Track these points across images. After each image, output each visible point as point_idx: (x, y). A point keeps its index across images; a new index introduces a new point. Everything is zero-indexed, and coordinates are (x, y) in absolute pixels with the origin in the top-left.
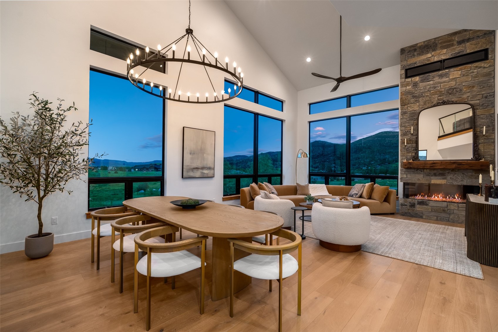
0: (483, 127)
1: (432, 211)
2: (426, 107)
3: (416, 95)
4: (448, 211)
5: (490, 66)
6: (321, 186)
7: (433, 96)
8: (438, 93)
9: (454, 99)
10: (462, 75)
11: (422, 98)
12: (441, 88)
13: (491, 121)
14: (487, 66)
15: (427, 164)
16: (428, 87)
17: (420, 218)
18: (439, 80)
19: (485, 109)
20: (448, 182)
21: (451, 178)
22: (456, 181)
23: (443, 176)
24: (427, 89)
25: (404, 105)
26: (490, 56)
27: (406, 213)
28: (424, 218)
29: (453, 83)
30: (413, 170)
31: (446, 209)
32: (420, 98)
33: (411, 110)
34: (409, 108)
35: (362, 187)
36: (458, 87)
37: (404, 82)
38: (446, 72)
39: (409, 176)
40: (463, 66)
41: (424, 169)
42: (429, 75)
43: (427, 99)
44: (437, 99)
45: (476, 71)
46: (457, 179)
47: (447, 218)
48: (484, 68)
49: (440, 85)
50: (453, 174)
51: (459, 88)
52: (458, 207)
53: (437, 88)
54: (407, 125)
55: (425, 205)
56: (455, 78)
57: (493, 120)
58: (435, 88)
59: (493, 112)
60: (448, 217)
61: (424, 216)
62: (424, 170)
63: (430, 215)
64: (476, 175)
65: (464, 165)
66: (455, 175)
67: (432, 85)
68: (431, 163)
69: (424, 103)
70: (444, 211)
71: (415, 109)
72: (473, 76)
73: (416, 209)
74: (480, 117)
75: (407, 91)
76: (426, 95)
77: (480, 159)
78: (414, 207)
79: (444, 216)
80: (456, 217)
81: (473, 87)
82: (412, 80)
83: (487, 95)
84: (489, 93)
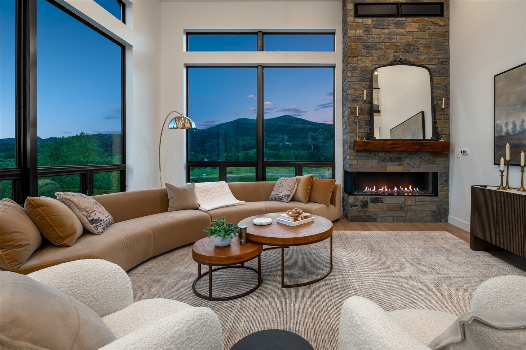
0: (442, 100)
1: (388, 210)
2: (380, 64)
3: (368, 45)
4: (405, 208)
5: (445, 25)
7: (389, 51)
8: (394, 47)
9: (411, 59)
10: (419, 29)
11: (375, 50)
12: (397, 42)
13: (447, 93)
14: (443, 25)
15: (386, 144)
16: (383, 36)
17: (374, 222)
18: (395, 30)
19: (441, 78)
20: (405, 169)
21: (408, 164)
22: (413, 167)
23: (399, 161)
24: (382, 38)
25: (353, 57)
26: (445, 13)
27: (356, 217)
28: (378, 220)
29: (410, 38)
30: (365, 154)
31: (403, 205)
32: (373, 49)
33: (362, 65)
34: (360, 62)
35: (295, 183)
36: (415, 43)
37: (353, 22)
38: (403, 20)
39: (360, 163)
40: (419, 18)
41: (378, 152)
42: (384, 20)
43: (381, 53)
44: (393, 56)
45: (432, 27)
46: (415, 165)
47: (404, 218)
48: (440, 26)
49: (396, 36)
50: (410, 158)
51: (416, 45)
52: (416, 201)
53: (393, 40)
54: (357, 86)
55: (380, 203)
56: (411, 31)
57: (448, 91)
58: (390, 40)
59: (448, 83)
60: (405, 215)
61: (378, 219)
62: (378, 154)
63: (385, 215)
64: (433, 159)
65: (426, 146)
66: (413, 160)
67: (388, 35)
68: (391, 143)
69: (378, 58)
70: (401, 208)
71: (367, 65)
72: (430, 33)
73: (369, 210)
74: (436, 87)
75: (357, 36)
76: (381, 47)
77: (440, 139)
78: (367, 207)
79: (401, 215)
80: (414, 214)
81: (430, 47)
82: (363, 21)
83: (443, 61)
84: (444, 59)
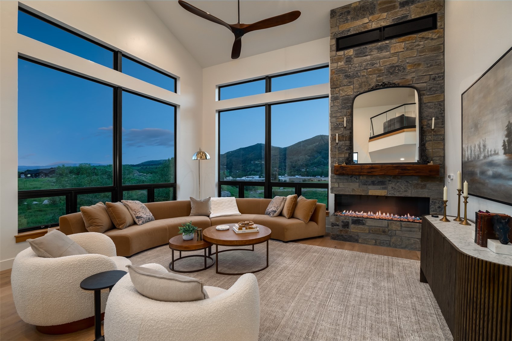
0: (432, 120)
1: (369, 232)
2: (362, 91)
3: (350, 74)
4: (389, 233)
5: (439, 37)
6: (228, 201)
7: (371, 76)
8: (376, 72)
9: (396, 81)
10: (406, 49)
11: (357, 78)
12: (380, 66)
13: (441, 111)
14: (436, 37)
15: (364, 168)
16: (365, 63)
17: (355, 242)
18: (378, 54)
19: (433, 95)
20: (389, 193)
21: (392, 188)
22: (398, 192)
23: (382, 185)
24: (364, 66)
25: (335, 88)
26: (439, 24)
27: (338, 236)
28: (360, 241)
29: (394, 60)
30: (346, 177)
31: (387, 230)
32: (355, 78)
33: (344, 94)
34: (341, 92)
35: (282, 202)
36: (401, 64)
37: (335, 56)
38: (386, 43)
39: (341, 185)
40: (407, 36)
41: (360, 175)
42: (366, 47)
43: (363, 80)
44: (375, 81)
45: (422, 43)
46: (401, 189)
47: (388, 242)
48: (432, 39)
49: (379, 61)
50: (395, 182)
51: (402, 66)
52: (401, 226)
53: (375, 65)
54: (338, 115)
55: (361, 224)
56: (397, 52)
57: (443, 109)
58: (372, 66)
59: (442, 99)
60: (389, 240)
61: (359, 240)
62: (359, 178)
63: (367, 238)
64: (423, 183)
65: (409, 170)
66: (398, 184)
67: (370, 61)
68: (369, 167)
69: (359, 86)
70: (384, 232)
71: (349, 94)
72: (419, 50)
73: (350, 231)
74: (427, 106)
75: (338, 68)
76: (362, 74)
77: (429, 162)
78: (348, 228)
79: (384, 239)
80: (399, 239)
81: (419, 65)
82: (344, 53)
83: (436, 77)
84: (437, 74)
